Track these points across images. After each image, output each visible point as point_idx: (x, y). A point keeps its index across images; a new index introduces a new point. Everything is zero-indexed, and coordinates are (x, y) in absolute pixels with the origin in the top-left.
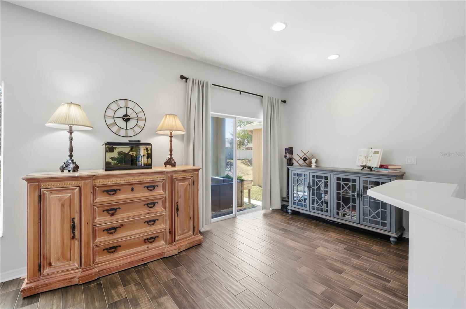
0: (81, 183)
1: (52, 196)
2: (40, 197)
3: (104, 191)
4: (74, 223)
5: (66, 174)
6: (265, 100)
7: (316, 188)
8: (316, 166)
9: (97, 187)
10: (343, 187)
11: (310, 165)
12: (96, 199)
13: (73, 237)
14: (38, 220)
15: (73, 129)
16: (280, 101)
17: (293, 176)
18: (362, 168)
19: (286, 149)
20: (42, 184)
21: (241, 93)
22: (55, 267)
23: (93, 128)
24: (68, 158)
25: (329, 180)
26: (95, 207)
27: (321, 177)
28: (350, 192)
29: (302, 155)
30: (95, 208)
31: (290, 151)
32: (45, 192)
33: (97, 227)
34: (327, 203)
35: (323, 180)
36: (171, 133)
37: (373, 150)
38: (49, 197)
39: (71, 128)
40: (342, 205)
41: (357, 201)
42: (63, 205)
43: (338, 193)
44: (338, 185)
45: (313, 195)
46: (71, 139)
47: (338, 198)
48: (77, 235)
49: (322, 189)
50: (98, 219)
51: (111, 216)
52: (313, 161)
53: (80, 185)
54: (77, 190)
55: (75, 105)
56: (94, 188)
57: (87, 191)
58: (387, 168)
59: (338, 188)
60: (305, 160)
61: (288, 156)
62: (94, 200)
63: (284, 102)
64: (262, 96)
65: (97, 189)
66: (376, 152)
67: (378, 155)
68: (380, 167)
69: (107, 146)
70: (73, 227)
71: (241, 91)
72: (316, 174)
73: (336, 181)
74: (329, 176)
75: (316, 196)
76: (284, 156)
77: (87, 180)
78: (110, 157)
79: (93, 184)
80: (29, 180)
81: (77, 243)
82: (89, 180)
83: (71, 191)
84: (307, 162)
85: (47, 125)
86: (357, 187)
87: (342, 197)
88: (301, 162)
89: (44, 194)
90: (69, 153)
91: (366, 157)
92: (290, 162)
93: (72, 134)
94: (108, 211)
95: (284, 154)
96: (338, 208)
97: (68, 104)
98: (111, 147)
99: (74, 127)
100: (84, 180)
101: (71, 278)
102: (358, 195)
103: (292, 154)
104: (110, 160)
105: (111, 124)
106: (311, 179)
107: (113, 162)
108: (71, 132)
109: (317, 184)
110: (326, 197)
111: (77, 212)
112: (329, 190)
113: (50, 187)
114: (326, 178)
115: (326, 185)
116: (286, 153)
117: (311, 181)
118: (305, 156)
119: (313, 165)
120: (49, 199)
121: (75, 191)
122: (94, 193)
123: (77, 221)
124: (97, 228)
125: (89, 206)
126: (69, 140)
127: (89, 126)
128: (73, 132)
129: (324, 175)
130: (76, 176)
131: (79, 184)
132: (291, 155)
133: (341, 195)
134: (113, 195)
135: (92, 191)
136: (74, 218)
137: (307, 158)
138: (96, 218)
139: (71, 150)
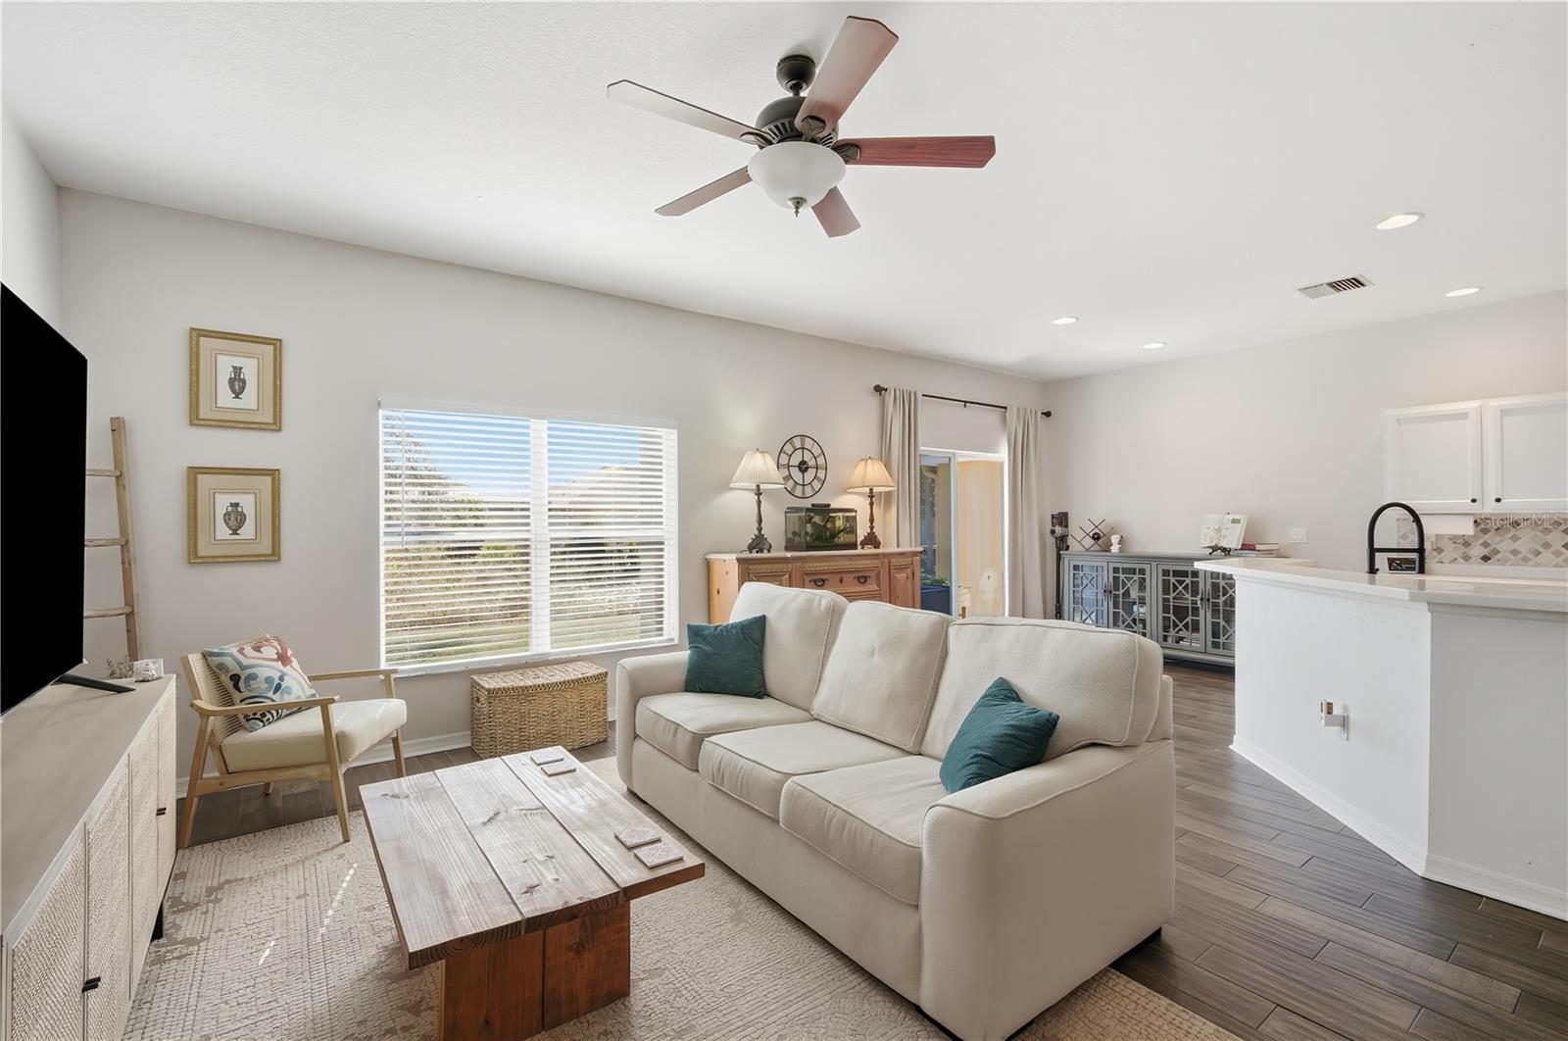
0: (791, 567)
3: (811, 581)
6: (1011, 415)
7: (1121, 591)
8: (1121, 550)
10: (1175, 588)
11: (1107, 548)
15: (761, 488)
16: (1040, 413)
17: (1072, 572)
18: (1211, 550)
19: (1053, 516)
21: (968, 404)
24: (757, 532)
25: (1147, 576)
27: (1133, 571)
28: (1188, 596)
29: (1089, 528)
31: (1062, 519)
34: (1143, 621)
35: (1136, 577)
36: (871, 490)
37: (1230, 517)
39: (758, 487)
40: (1174, 621)
41: (1202, 612)
43: (1165, 600)
44: (1166, 583)
45: (1116, 606)
47: (1166, 609)
49: (1134, 594)
52: (1115, 539)
55: (761, 453)
58: (1254, 549)
59: (1166, 591)
60: (1096, 538)
61: (1059, 530)
63: (1048, 414)
64: (1006, 408)
65: (805, 577)
66: (1234, 521)
67: (1240, 526)
68: (1241, 549)
71: (966, 402)
72: (1120, 566)
73: (1161, 578)
74: (1147, 567)
75: (1123, 609)
76: (1049, 531)
84: (1100, 542)
86: (1201, 586)
87: (1174, 606)
88: (1088, 542)
90: (756, 525)
91: (1219, 530)
92: (1062, 543)
93: (760, 496)
95: (1049, 527)
96: (1166, 629)
102: (1202, 599)
103: (1067, 527)
105: (785, 478)
106: (1111, 575)
107: (792, 538)
109: (1124, 585)
110: (1141, 610)
112: (1147, 595)
114: (1142, 572)
115: (1142, 587)
116: (1053, 525)
117: (1111, 579)
118: (1096, 531)
119: (1115, 549)
121: (784, 579)
122: (803, 582)
129: (1137, 566)
132: (1064, 529)
133: (1171, 604)
134: (821, 586)
137: (1102, 535)
139: (760, 521)
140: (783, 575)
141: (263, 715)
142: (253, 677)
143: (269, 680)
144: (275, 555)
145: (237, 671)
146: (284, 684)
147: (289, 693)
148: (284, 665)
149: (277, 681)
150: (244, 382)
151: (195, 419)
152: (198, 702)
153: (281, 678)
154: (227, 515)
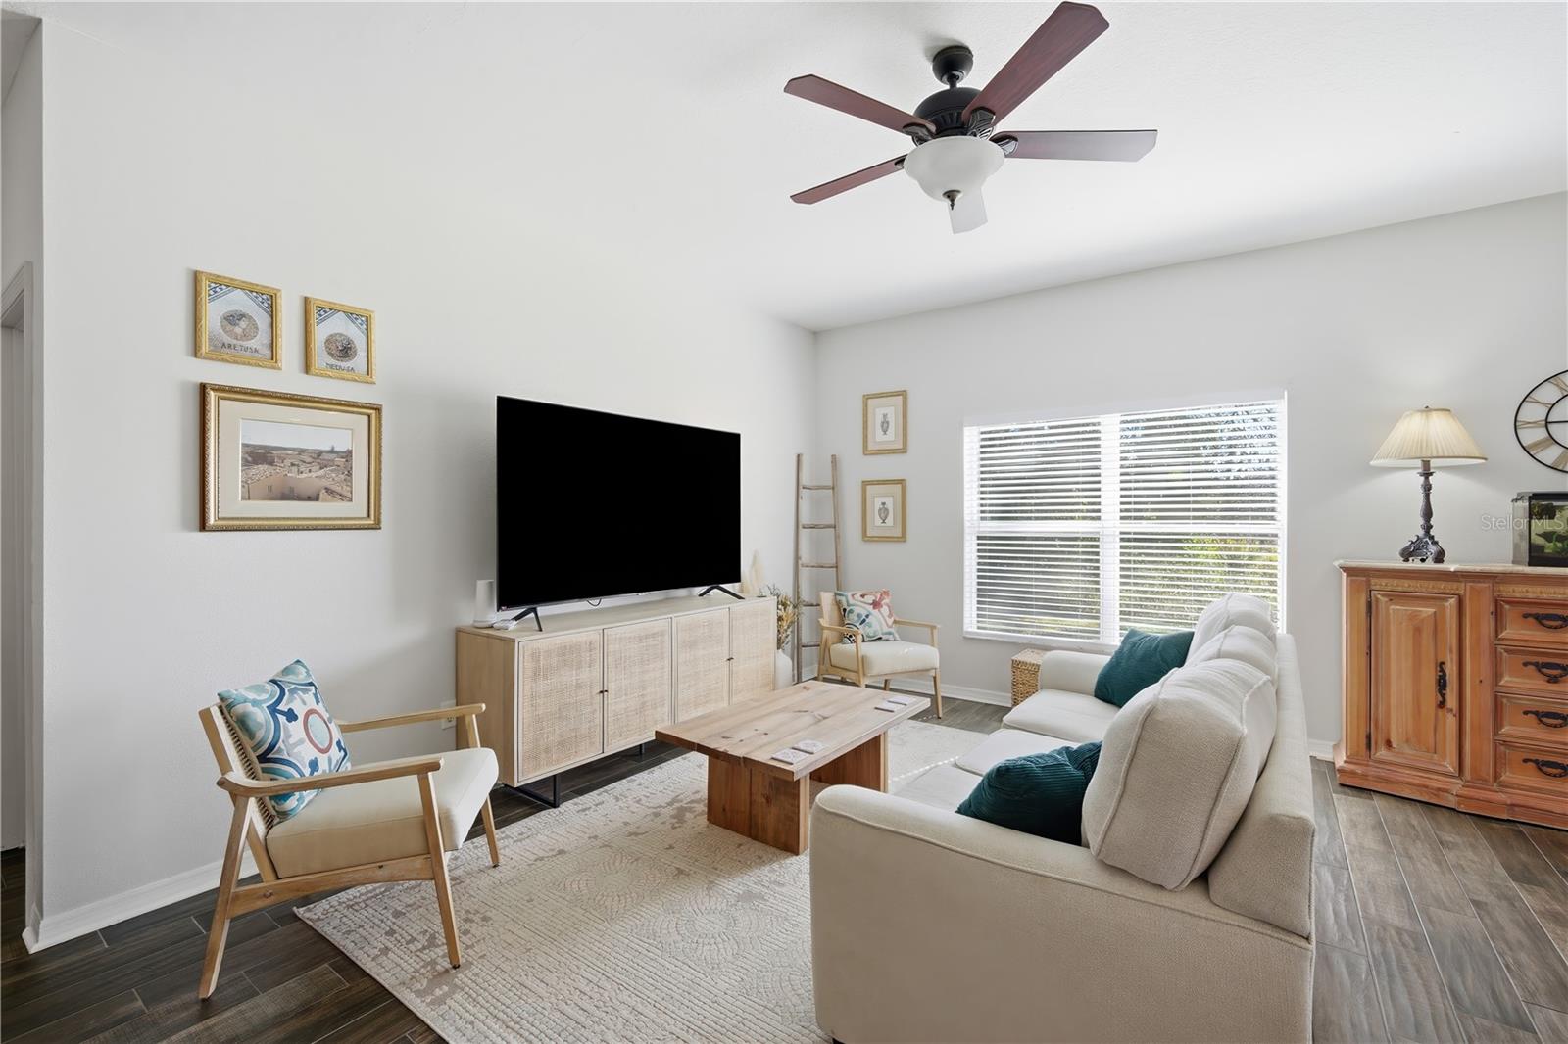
0: (1462, 588)
1: (1392, 607)
2: (1369, 605)
3: (1526, 616)
4: (1445, 674)
5: (1415, 564)
9: (1508, 603)
12: (1502, 632)
13: (1442, 704)
14: (1365, 650)
15: (1432, 465)
20: (1373, 581)
22: (1398, 753)
23: (1485, 459)
24: (1421, 533)
26: (1500, 649)
30: (1501, 653)
32: (1379, 597)
33: (1507, 697)
38: (1387, 609)
39: (1426, 464)
42: (1418, 630)
46: (1427, 488)
48: (1452, 701)
50: (1506, 680)
51: (1549, 681)
53: (1462, 592)
54: (1453, 601)
55: (1439, 413)
56: (1497, 603)
57: (1480, 608)
62: (1500, 631)
65: (1507, 607)
69: (1533, 502)
70: (1442, 684)
77: (1479, 582)
78: (1541, 532)
79: (1496, 594)
80: (1350, 571)
81: (1451, 721)
82: (1484, 582)
83: (1438, 603)
85: (1372, 463)
89: (1377, 600)
90: (1421, 521)
93: (1430, 478)
94: (1539, 667)
97: (1422, 412)
98: (1547, 506)
99: (1434, 463)
100: (1473, 582)
101: (1439, 790)
104: (1540, 541)
105: (1536, 444)
107: (1550, 548)
108: (1427, 474)
111: (1451, 652)
113: (1389, 588)
120: (1387, 614)
121: (1447, 604)
122: (1498, 615)
123: (1451, 670)
124: (1505, 701)
125: (1485, 644)
126: (1421, 491)
127: (1477, 455)
128: (1431, 474)
130: (1452, 570)
131: (1458, 589)
134: (1556, 628)
135: (1492, 609)
136: (1443, 663)
138: (1502, 676)
139: (1428, 513)
140: (1446, 599)
141: (850, 636)
142: (851, 611)
143: (859, 616)
144: (902, 538)
145: (845, 607)
146: (867, 620)
147: (870, 626)
148: (874, 608)
149: (864, 617)
150: (888, 423)
151: (867, 452)
152: (821, 620)
153: (867, 616)
154: (880, 510)
